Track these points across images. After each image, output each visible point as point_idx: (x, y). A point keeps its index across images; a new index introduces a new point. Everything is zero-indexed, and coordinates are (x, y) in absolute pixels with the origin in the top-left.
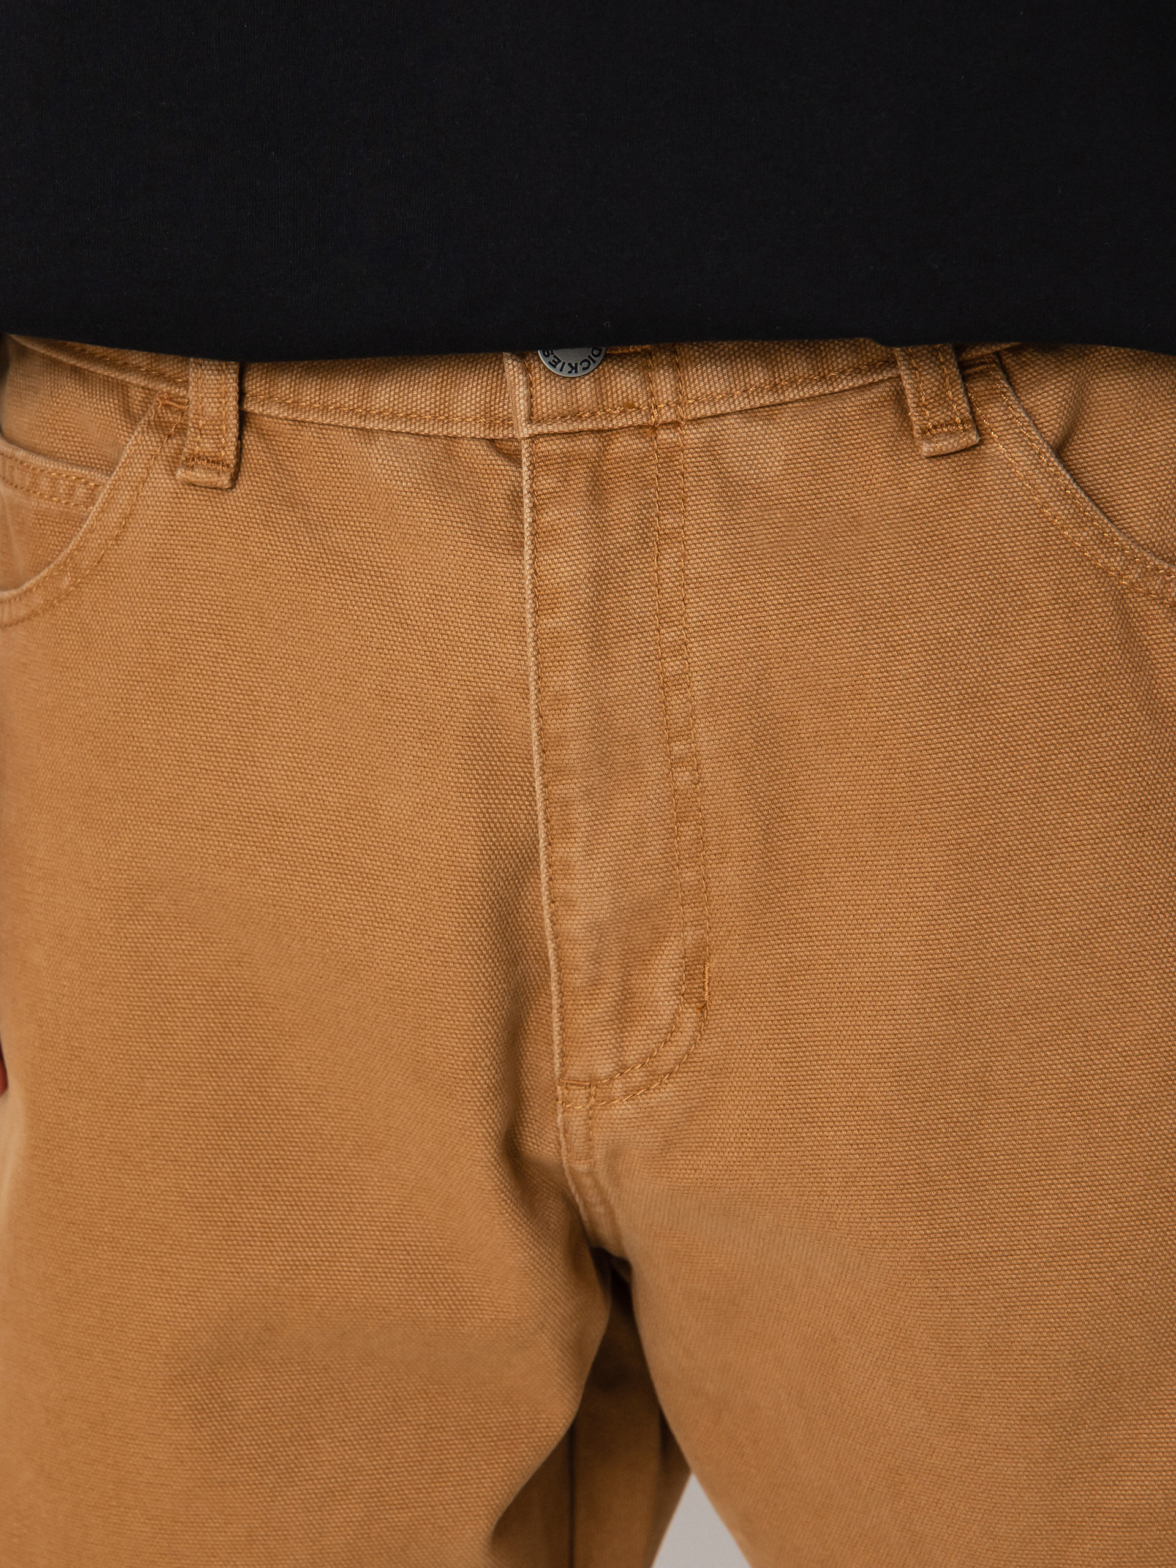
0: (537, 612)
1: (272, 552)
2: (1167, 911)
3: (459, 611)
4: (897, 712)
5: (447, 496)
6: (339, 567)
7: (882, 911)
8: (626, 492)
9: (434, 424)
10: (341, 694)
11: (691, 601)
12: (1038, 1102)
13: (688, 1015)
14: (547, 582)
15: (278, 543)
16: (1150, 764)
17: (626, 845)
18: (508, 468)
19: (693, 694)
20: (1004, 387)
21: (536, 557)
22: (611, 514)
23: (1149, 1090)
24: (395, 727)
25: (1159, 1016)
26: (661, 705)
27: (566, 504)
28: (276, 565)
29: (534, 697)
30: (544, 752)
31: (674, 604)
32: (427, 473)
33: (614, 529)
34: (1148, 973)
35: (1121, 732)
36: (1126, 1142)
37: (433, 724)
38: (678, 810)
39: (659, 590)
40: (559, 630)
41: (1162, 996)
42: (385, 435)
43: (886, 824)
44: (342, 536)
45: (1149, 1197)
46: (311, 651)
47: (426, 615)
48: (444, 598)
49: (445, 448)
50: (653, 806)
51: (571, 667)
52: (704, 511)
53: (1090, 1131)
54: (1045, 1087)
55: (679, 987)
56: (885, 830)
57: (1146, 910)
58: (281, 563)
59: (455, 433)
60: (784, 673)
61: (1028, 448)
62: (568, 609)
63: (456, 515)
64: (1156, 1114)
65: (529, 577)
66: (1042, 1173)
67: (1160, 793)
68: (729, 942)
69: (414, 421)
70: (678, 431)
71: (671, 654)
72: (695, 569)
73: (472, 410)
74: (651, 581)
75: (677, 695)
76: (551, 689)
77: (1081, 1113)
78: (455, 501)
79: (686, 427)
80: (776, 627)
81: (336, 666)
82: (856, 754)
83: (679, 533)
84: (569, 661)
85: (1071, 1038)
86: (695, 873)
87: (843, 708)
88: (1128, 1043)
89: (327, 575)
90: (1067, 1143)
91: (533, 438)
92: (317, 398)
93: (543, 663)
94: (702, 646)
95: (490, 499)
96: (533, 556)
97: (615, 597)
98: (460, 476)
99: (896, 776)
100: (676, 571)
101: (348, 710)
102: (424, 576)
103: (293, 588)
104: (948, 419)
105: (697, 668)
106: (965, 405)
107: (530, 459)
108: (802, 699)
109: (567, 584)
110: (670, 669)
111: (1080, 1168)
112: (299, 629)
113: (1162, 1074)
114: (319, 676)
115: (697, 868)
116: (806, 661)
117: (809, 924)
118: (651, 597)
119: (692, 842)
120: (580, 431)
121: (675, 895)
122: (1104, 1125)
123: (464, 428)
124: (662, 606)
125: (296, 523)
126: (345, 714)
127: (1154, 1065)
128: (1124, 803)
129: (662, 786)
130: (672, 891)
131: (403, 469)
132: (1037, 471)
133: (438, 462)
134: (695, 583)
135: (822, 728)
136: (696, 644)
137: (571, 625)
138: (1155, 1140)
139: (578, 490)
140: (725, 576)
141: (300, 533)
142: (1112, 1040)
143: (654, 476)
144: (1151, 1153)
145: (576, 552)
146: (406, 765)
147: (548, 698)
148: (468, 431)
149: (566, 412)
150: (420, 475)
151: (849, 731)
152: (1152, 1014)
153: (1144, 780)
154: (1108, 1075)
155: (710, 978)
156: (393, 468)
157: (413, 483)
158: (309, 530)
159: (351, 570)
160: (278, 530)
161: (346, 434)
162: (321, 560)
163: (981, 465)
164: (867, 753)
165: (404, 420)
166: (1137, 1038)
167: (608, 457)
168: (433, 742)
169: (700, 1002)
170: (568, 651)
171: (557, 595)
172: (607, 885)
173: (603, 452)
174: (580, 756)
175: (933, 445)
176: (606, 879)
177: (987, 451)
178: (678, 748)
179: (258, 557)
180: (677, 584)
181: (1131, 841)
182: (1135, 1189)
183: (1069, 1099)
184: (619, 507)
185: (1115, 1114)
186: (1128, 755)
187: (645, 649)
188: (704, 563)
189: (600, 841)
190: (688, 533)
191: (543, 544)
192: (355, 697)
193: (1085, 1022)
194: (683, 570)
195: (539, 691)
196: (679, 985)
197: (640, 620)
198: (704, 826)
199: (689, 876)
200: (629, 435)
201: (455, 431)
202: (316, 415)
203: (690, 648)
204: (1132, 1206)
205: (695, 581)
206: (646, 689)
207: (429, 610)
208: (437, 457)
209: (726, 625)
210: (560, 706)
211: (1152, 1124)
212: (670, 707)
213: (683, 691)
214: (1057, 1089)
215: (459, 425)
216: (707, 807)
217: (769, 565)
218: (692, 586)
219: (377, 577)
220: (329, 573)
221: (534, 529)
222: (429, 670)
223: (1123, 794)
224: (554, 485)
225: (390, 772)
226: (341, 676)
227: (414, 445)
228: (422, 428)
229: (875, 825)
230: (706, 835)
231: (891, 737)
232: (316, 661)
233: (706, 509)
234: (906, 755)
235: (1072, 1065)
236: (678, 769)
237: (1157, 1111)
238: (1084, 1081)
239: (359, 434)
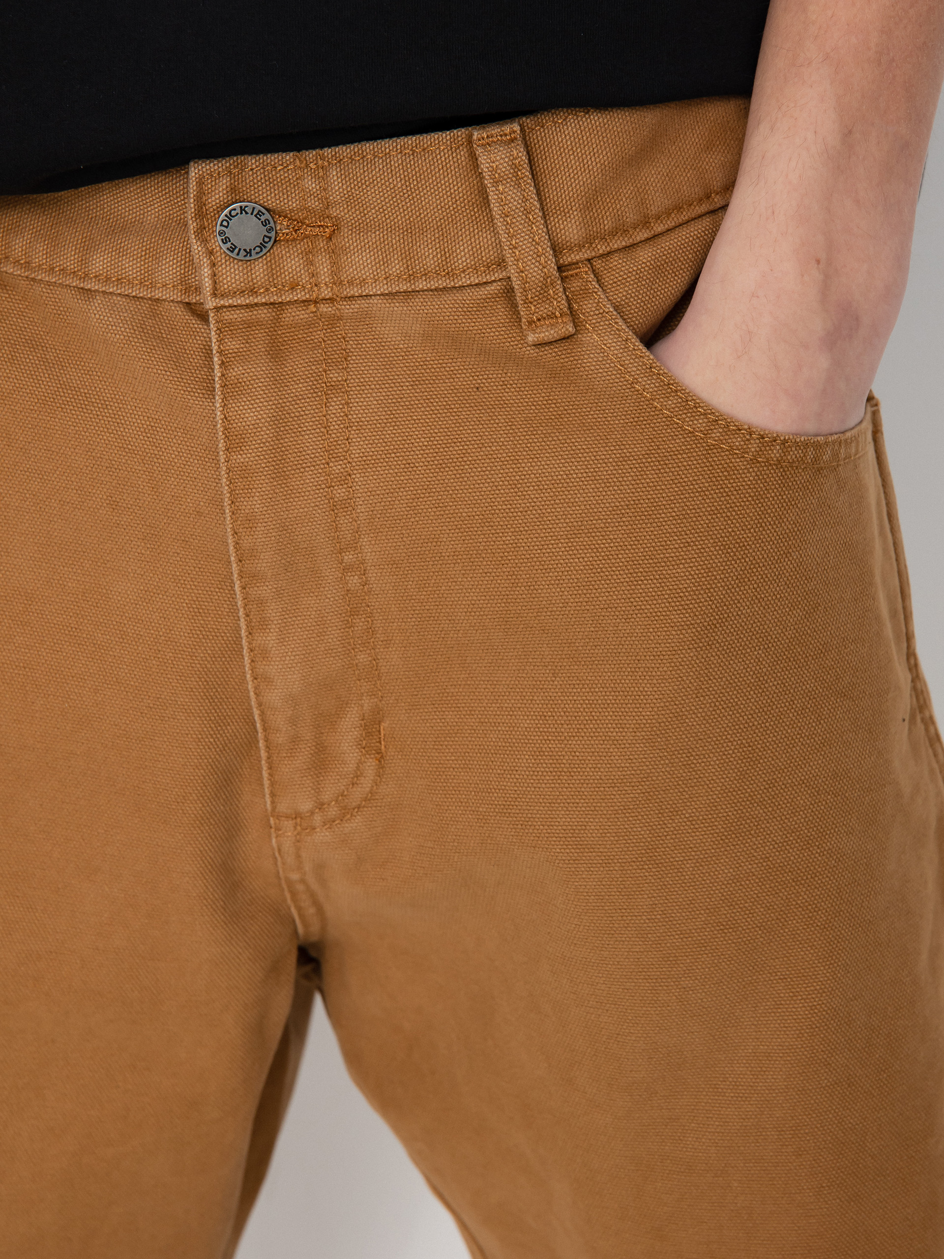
0: (228, 450)
1: (18, 385)
2: (728, 707)
3: (170, 440)
4: (518, 537)
5: (152, 347)
6: (73, 400)
7: (513, 690)
8: (298, 352)
9: (140, 289)
10: (77, 503)
11: (354, 440)
12: (622, 857)
13: (369, 764)
14: (235, 425)
15: (23, 378)
16: (719, 590)
17: (310, 634)
18: (200, 326)
19: (357, 515)
20: (595, 288)
21: (225, 404)
22: (286, 369)
23: (710, 847)
24: (123, 530)
25: (719, 788)
26: (332, 523)
27: (249, 362)
28: (21, 396)
29: (229, 518)
30: (240, 561)
31: (340, 442)
32: (135, 328)
33: (289, 382)
34: (711, 755)
35: (696, 564)
36: (691, 888)
37: (154, 529)
38: (351, 606)
39: (327, 431)
40: (246, 464)
41: (721, 773)
42: (101, 294)
43: (512, 626)
44: (75, 374)
45: (708, 930)
46: (51, 467)
47: (144, 442)
48: (158, 429)
49: (150, 308)
50: (331, 603)
51: (257, 494)
52: (363, 368)
53: (663, 880)
54: (627, 845)
55: (361, 742)
56: (511, 630)
57: (711, 707)
58: (26, 395)
59: (157, 297)
60: (429, 503)
61: (616, 336)
62: (253, 447)
63: (160, 364)
64: (715, 866)
65: (220, 421)
66: (624, 911)
67: (726, 613)
68: (397, 708)
69: (123, 285)
70: (334, 306)
71: (338, 483)
72: (357, 414)
73: (170, 279)
74: (320, 424)
75: (345, 516)
76: (243, 512)
77: (656, 866)
78: (159, 353)
79: (341, 303)
80: (421, 464)
81: (73, 479)
82: (486, 571)
83: (343, 385)
84: (256, 489)
85: (649, 807)
86: (367, 656)
87: (475, 533)
88: (694, 810)
89: (63, 406)
90: (644, 889)
91: (218, 309)
92: (44, 261)
93: (235, 490)
94: (363, 477)
95: (188, 352)
96: (223, 404)
97: (292, 437)
98: (162, 331)
99: (518, 589)
100: (341, 416)
101: (83, 515)
102: (142, 410)
103: (35, 415)
104: (549, 313)
105: (359, 495)
106: (563, 302)
107: (216, 325)
108: (442, 524)
109: (251, 427)
110: (338, 495)
111: (654, 908)
112: (40, 449)
113: (720, 834)
114: (58, 487)
115: (368, 652)
116: (446, 493)
117: (458, 697)
118: (321, 436)
119: (363, 631)
120: (256, 304)
121: (352, 672)
122: (674, 875)
123: (164, 293)
124: (330, 444)
125: (37, 362)
126: (81, 518)
127: (715, 828)
128: (696, 623)
129: (337, 587)
130: (350, 670)
131: (116, 324)
132: (625, 354)
133: (145, 319)
134: (356, 426)
135: (459, 549)
136: (358, 476)
137: (256, 460)
138: (714, 886)
139: (258, 351)
140: (380, 421)
141: (40, 370)
142: (681, 808)
143: (320, 340)
144: (710, 896)
145: (258, 401)
146: (132, 560)
147: (240, 519)
148: (168, 296)
149: (244, 289)
150: (130, 329)
151: (480, 552)
152: (713, 787)
153: (713, 603)
154: (678, 836)
155: (384, 735)
156: (108, 323)
157: (124, 336)
158: (48, 368)
159: (82, 402)
160: (22, 367)
161: (69, 291)
162: (57, 393)
163: (579, 350)
164: (495, 570)
165: (116, 283)
166: (701, 806)
167: (282, 324)
168: (154, 543)
169: (378, 753)
170: (254, 481)
171: (244, 436)
172: (297, 666)
173: (277, 319)
174: (269, 564)
175: (537, 335)
176: (296, 661)
177: (583, 339)
178: (348, 557)
179: (6, 389)
180: (342, 426)
181: (702, 652)
182: (697, 923)
183: (647, 855)
184: (292, 364)
185: (683, 866)
186: (701, 583)
187: (317, 479)
188: (364, 410)
189: (290, 631)
190: (350, 385)
191: (231, 394)
192: (89, 505)
193: (660, 794)
194: (346, 415)
195: (233, 513)
196: (361, 741)
197: (313, 456)
198: (373, 618)
199: (362, 658)
200: (296, 308)
201: (158, 294)
202: (44, 275)
203: (354, 479)
204: (695, 936)
205: (356, 424)
206: (319, 511)
207: (146, 439)
208: (143, 315)
209: (382, 460)
210: (251, 525)
211: (712, 874)
212: (340, 526)
213: (349, 513)
214: (637, 847)
215: (161, 289)
216: (373, 604)
217: (416, 414)
218: (354, 428)
219: (104, 409)
220: (65, 405)
221: (223, 381)
222: (149, 487)
223: (696, 615)
224: (238, 346)
225: (118, 565)
226: (77, 488)
227: (125, 304)
228: (130, 291)
229: (503, 627)
230: (374, 626)
231: (514, 557)
232: (55, 475)
233: (365, 367)
234: (525, 572)
235: (650, 828)
236: (349, 574)
237: (716, 863)
238: (659, 841)
239: (80, 292)
